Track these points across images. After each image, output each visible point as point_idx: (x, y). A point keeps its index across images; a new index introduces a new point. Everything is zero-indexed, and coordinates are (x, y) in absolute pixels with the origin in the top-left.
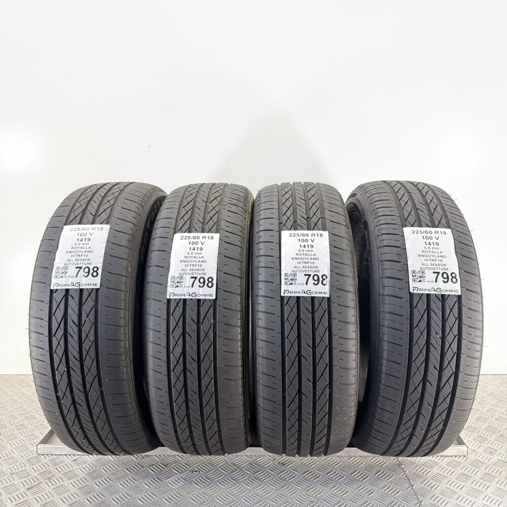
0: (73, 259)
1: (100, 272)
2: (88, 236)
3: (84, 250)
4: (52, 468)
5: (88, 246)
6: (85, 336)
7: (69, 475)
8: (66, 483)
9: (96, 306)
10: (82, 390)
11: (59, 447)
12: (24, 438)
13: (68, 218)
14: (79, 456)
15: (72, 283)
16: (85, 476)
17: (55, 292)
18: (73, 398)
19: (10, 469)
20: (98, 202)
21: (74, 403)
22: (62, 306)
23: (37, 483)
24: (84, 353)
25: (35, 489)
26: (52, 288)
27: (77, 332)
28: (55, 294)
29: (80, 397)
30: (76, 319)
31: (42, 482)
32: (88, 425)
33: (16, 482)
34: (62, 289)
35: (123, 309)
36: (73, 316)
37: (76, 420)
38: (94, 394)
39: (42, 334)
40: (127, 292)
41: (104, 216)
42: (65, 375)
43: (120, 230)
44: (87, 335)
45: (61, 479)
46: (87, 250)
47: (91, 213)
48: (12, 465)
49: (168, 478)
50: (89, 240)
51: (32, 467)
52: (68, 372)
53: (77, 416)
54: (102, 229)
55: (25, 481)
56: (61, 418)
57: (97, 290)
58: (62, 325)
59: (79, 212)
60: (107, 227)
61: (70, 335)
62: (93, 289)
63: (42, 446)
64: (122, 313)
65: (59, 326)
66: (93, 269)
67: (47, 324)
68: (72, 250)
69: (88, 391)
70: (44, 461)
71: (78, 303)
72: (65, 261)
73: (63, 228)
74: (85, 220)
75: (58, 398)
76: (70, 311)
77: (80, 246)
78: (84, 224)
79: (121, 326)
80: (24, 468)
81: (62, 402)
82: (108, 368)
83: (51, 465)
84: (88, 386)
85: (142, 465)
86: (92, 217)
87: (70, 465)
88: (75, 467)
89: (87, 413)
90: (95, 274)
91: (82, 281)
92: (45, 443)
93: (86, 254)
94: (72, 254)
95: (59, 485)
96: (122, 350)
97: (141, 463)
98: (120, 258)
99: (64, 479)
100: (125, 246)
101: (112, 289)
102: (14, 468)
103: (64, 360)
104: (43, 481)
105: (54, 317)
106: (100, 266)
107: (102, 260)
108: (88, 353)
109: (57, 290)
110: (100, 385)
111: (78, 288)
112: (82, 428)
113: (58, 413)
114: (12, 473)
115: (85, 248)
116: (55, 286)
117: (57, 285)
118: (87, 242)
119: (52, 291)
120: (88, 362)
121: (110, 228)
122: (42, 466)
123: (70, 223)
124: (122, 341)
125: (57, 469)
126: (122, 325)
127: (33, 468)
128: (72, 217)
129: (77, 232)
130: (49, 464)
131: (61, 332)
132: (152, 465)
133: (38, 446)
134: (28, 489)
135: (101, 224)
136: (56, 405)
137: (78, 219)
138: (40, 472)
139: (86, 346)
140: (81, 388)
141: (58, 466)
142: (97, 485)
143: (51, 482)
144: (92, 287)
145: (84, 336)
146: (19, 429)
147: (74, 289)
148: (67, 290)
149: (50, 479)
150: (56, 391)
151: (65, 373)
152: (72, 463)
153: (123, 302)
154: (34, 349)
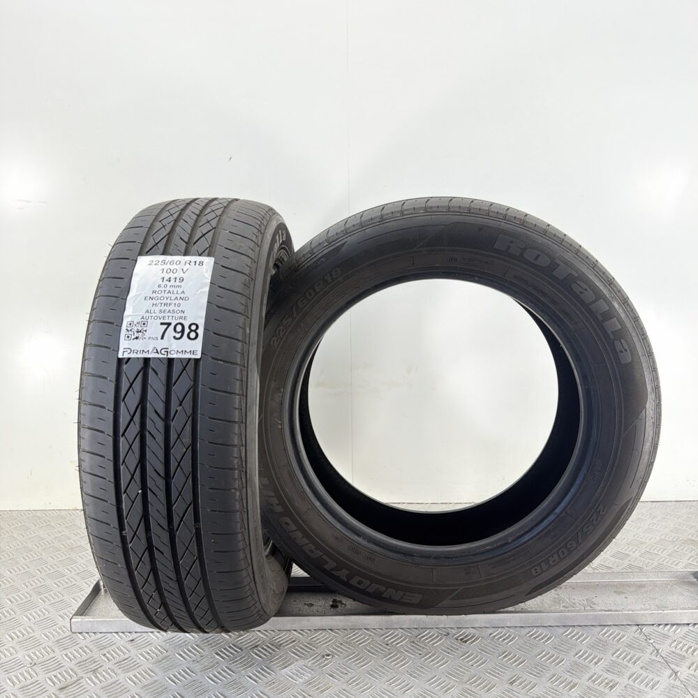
0: (157, 309)
1: (201, 331)
2: (180, 274)
3: (173, 296)
4: (97, 655)
5: (180, 290)
6: (176, 436)
7: (126, 664)
8: (122, 677)
9: (195, 387)
10: (166, 527)
11: (105, 621)
12: (47, 608)
13: (144, 244)
14: (139, 634)
15: (154, 348)
16: (151, 666)
17: (126, 363)
18: (149, 539)
19: (29, 656)
20: (191, 222)
21: (150, 548)
22: (138, 386)
23: (75, 679)
24: (173, 464)
25: (70, 689)
26: (120, 356)
27: (162, 429)
28: (125, 367)
29: (160, 538)
30: (160, 408)
31: (82, 678)
32: (170, 586)
33: (41, 678)
34: (138, 358)
35: (239, 395)
36: (156, 403)
37: (151, 575)
38: (184, 534)
39: (102, 432)
40: (244, 367)
41: (204, 244)
42: (139, 501)
43: (230, 267)
44: (179, 435)
45: (113, 671)
46: (178, 296)
47: (181, 239)
48: (33, 650)
49: (285, 668)
50: (182, 280)
51: (65, 652)
52: (144, 496)
53: (154, 570)
54: (201, 263)
55: (55, 676)
56: (125, 573)
57: (197, 361)
58: (137, 418)
59: (162, 237)
60: (209, 262)
61: (151, 434)
62: (190, 359)
63: (80, 620)
64: (237, 401)
65: (132, 419)
66: (190, 327)
67: (111, 415)
68: (154, 295)
69: (175, 529)
70: (83, 643)
71: (164, 382)
72: (143, 313)
73: (136, 261)
74: (171, 249)
75: (123, 539)
76: (150, 394)
77: (168, 289)
78: (171, 255)
79: (235, 422)
80: (52, 655)
81: (130, 545)
82: (211, 491)
83: (95, 649)
84: (176, 520)
85: (240, 646)
86: (185, 244)
87: (126, 648)
88: (133, 652)
89: (171, 565)
90: (193, 335)
91: (171, 346)
92: (82, 615)
93: (177, 302)
94: (154, 301)
95: (110, 681)
96: (236, 461)
97: (237, 644)
98: (232, 311)
99: (118, 672)
100: (241, 292)
101: (221, 360)
102: (36, 655)
103: (137, 476)
104: (85, 676)
105: (122, 404)
106: (201, 322)
107: (203, 313)
108: (179, 465)
109: (129, 359)
110: (197, 519)
111: (165, 356)
112: (159, 589)
113: (121, 564)
114: (33, 664)
115: (175, 292)
116: (125, 353)
117: (129, 351)
118: (178, 283)
119: (120, 361)
120: (178, 481)
121: (215, 263)
122: (80, 651)
123: (147, 253)
124: (235, 446)
125: (104, 655)
126: (237, 420)
127: (66, 655)
128: (151, 243)
129: (162, 267)
130: (92, 647)
131: (134, 429)
132: (257, 646)
133: (72, 620)
134: (62, 689)
135: (200, 255)
136: (119, 551)
137: (161, 246)
138: (79, 660)
139: (176, 452)
140: (164, 523)
141: (107, 650)
142: (172, 681)
143: (97, 677)
144: (188, 356)
145: (173, 436)
146: (39, 593)
147: (159, 358)
148: (147, 361)
149: (94, 671)
150: (121, 528)
151: (139, 497)
152: (129, 646)
153: (238, 383)
154: (87, 457)
